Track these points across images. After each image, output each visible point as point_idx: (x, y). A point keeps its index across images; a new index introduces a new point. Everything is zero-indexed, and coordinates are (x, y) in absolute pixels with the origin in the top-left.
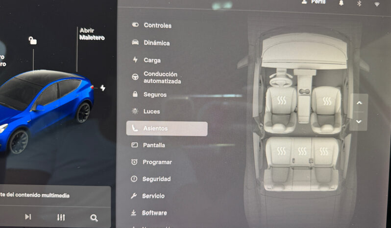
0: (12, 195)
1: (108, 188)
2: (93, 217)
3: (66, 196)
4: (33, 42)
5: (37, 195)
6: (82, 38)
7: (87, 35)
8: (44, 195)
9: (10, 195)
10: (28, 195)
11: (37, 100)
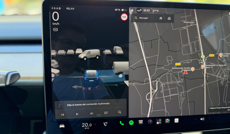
0: (85, 105)
2: (119, 112)
3: (108, 104)
5: (96, 104)
8: (99, 104)
9: (84, 105)
10: (92, 104)
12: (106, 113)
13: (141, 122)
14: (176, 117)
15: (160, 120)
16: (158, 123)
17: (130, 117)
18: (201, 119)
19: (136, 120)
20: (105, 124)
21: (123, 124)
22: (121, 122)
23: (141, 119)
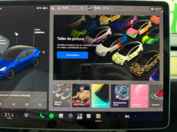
0: (7, 95)
1: (46, 93)
2: (40, 104)
3: (29, 96)
4: (17, 34)
5: (17, 95)
6: (36, 32)
7: (38, 32)
12: (27, 105)
13: (61, 116)
14: (98, 113)
15: (81, 115)
16: (78, 118)
17: (50, 110)
18: (126, 116)
19: (56, 113)
20: (26, 115)
21: (43, 117)
22: (41, 115)
23: (61, 112)
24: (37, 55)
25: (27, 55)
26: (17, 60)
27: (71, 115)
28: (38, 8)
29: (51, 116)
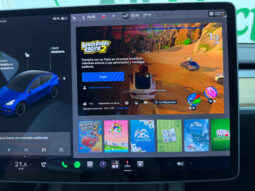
0: (18, 138)
1: (69, 134)
2: (61, 149)
3: (46, 138)
4: (27, 55)
5: (30, 138)
6: (53, 52)
7: (55, 51)
8: (34, 138)
10: (26, 138)
11: (30, 86)
12: (44, 150)
13: (90, 164)
14: (140, 159)
15: (117, 162)
16: (114, 166)
17: (75, 156)
18: (179, 164)
19: (83, 161)
20: (43, 164)
21: (66, 166)
22: (63, 163)
23: (90, 160)
24: (56, 82)
25: (42, 83)
26: (28, 91)
27: (103, 163)
28: (55, 19)
29: (77, 165)
